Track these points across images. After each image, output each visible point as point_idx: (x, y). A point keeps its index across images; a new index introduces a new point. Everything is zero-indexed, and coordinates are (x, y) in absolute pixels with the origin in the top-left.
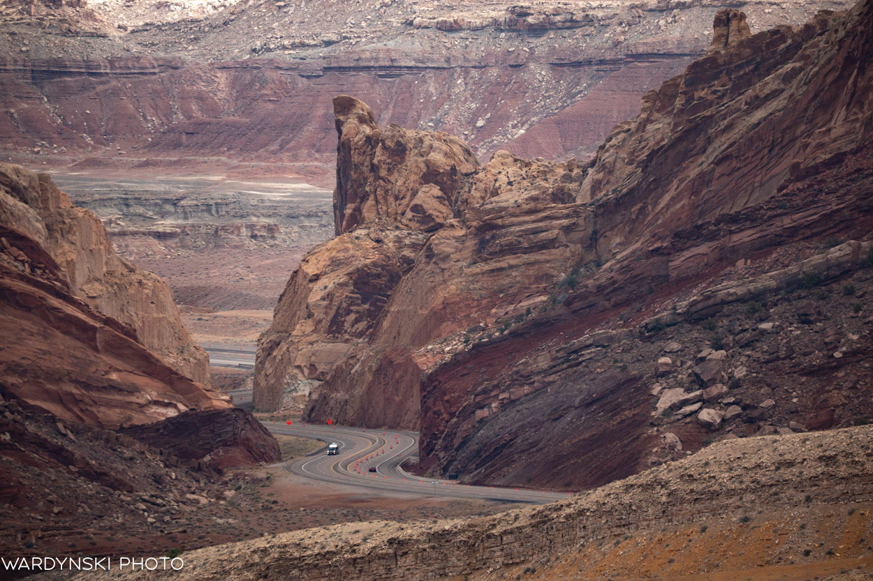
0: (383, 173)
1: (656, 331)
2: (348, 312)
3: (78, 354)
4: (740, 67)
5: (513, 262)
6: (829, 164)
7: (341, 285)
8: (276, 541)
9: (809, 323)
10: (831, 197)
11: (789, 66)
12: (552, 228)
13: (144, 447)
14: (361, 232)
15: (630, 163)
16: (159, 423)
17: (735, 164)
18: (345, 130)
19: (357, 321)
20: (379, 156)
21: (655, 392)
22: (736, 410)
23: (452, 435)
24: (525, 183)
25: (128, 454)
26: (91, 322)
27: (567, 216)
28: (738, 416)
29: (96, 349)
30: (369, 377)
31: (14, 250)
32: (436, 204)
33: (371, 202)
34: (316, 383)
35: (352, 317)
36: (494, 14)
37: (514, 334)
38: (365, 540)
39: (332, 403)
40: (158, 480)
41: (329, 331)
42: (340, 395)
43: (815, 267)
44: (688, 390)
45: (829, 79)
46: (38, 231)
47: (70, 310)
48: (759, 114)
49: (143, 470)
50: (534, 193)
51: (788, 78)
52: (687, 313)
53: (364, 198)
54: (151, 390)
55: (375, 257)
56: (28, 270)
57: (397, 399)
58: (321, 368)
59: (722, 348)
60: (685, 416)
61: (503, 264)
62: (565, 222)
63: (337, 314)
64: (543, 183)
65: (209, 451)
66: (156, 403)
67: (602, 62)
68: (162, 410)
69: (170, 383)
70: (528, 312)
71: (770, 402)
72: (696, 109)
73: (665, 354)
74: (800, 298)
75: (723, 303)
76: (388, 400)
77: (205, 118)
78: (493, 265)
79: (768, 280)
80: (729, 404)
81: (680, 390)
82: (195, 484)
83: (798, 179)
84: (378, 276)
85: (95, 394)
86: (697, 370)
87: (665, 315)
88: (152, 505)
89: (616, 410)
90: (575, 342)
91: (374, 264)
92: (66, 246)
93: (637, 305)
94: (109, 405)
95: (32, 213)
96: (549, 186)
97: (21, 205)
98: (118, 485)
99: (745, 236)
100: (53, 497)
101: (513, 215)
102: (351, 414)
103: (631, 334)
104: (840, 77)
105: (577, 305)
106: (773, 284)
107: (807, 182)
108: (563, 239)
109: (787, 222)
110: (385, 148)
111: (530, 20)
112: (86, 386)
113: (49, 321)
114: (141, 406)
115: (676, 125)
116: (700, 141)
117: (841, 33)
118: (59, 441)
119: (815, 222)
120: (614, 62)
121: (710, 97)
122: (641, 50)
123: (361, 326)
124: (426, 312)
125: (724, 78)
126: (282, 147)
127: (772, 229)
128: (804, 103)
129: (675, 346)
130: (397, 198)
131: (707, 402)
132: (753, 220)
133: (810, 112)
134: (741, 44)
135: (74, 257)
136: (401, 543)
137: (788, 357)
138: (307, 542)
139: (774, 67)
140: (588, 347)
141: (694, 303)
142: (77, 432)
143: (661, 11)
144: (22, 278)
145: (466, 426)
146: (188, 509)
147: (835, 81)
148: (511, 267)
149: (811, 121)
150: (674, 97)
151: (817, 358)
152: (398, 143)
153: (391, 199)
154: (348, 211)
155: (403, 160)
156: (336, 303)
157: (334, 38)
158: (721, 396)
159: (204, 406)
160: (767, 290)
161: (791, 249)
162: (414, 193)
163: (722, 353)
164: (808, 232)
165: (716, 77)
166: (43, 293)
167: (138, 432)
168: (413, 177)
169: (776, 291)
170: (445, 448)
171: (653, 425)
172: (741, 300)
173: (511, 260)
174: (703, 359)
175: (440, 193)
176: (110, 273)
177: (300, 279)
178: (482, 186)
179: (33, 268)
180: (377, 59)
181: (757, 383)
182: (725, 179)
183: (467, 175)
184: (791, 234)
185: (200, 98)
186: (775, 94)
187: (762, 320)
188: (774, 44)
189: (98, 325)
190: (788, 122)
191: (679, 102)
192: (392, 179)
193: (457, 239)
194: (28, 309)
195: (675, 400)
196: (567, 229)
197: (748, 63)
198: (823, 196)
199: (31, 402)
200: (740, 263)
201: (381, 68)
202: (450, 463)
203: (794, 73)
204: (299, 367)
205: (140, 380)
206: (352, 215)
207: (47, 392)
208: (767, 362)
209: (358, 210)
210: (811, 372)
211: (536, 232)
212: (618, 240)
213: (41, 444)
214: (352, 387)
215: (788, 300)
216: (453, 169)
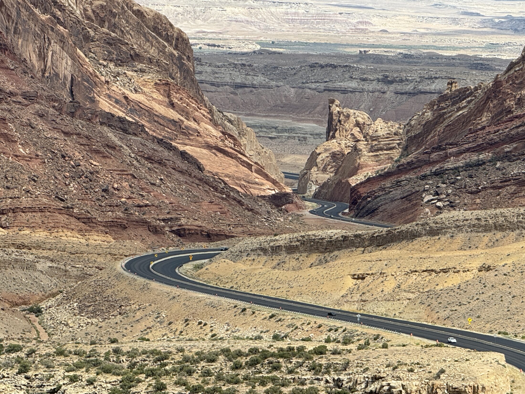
0: (342, 123)
1: (424, 177)
2: (329, 165)
3: (246, 172)
4: (454, 98)
5: (381, 153)
6: (481, 129)
7: (327, 157)
8: (307, 233)
9: (472, 178)
10: (481, 139)
11: (470, 98)
12: (394, 143)
13: (265, 202)
14: (334, 141)
15: (419, 125)
16: (269, 195)
17: (452, 127)
18: (331, 109)
19: (331, 168)
20: (342, 117)
21: (423, 196)
22: (448, 203)
23: (359, 205)
24: (386, 129)
25: (260, 204)
26: (251, 163)
27: (399, 140)
28: (448, 205)
29: (252, 171)
30: (334, 186)
31: (229, 139)
32: (358, 133)
33: (338, 131)
34: (317, 186)
35: (330, 167)
36: (378, 76)
37: (380, 175)
38: (334, 235)
39: (322, 193)
40: (269, 212)
41: (322, 171)
42: (325, 191)
43: (475, 160)
44: (434, 196)
45: (482, 103)
46: (236, 134)
47: (245, 159)
48: (461, 112)
49: (264, 209)
50: (389, 132)
51: (469, 102)
52: (435, 172)
53: (336, 130)
54: (268, 185)
55: (338, 149)
56: (233, 146)
57: (342, 193)
58: (319, 182)
59: (445, 183)
60: (432, 204)
61: (378, 153)
62: (398, 142)
63: (325, 165)
64: (392, 129)
65: (284, 205)
66: (269, 189)
67: (410, 93)
68: (270, 191)
69: (274, 183)
70: (385, 169)
71: (459, 201)
72: (440, 110)
73: (427, 184)
74: (469, 170)
75: (446, 170)
76: (340, 193)
77: (287, 103)
78: (375, 154)
79: (460, 164)
80: (446, 201)
81: (431, 196)
82: (280, 215)
83: (471, 133)
84: (339, 155)
85: (250, 185)
86: (437, 190)
87: (428, 173)
88: (267, 220)
89: (410, 201)
90: (400, 179)
91: (338, 151)
92: (244, 139)
93: (419, 169)
94: (254, 188)
95: (234, 128)
96: (393, 130)
97: (231, 126)
98: (257, 213)
99: (454, 150)
100: (238, 215)
101: (382, 138)
102: (327, 197)
103: (417, 178)
104: (485, 103)
105: (401, 168)
106: (462, 165)
107: (473, 135)
108: (397, 147)
109: (467, 146)
110: (344, 115)
111: (389, 79)
112: (249, 183)
113: (238, 161)
114: (264, 190)
115: (434, 114)
116: (441, 120)
117: (486, 90)
118: (240, 198)
119: (475, 147)
120: (414, 93)
121: (445, 106)
122: (422, 91)
123: (332, 169)
124: (353, 167)
125: (449, 100)
126: (310, 113)
127: (462, 148)
128: (473, 110)
129: (430, 182)
130: (346, 131)
131: (439, 200)
132: (457, 145)
133: (475, 113)
134: (455, 91)
135: (246, 143)
136: (345, 237)
137: (465, 188)
138: (316, 234)
139: (465, 99)
140: (403, 181)
141: (437, 169)
142: (245, 196)
143: (429, 79)
144: (231, 148)
145: (364, 203)
146: (278, 222)
147: (484, 104)
148: (380, 154)
149: (475, 115)
150: (434, 105)
151: (474, 189)
152: (348, 114)
153: (344, 131)
154: (331, 134)
155: (349, 119)
156: (325, 162)
157: (328, 80)
158: (443, 198)
159: (283, 191)
160: (459, 167)
161: (468, 154)
162: (352, 130)
163: (445, 185)
164: (473, 150)
165: (447, 100)
166: (237, 153)
167: (263, 197)
168: (352, 125)
169: (462, 167)
170: (357, 209)
171: (422, 206)
172: (451, 169)
173: (381, 152)
174: (439, 187)
175: (359, 130)
176: (257, 148)
177: (314, 154)
178: (372, 129)
179: (234, 145)
180: (341, 88)
181: (455, 195)
182: (448, 132)
183: (368, 125)
184: (468, 150)
185: (286, 96)
186: (465, 107)
187: (458, 176)
188: (466, 91)
189: (253, 164)
190: (468, 116)
191: (435, 107)
192: (345, 125)
193: (364, 145)
194: (232, 158)
195: (429, 199)
196: (399, 144)
197: (457, 97)
198: (478, 139)
199: (231, 186)
200: (452, 158)
201: (342, 91)
202: (358, 214)
203: (472, 100)
204: (312, 181)
205: (265, 182)
206: (332, 135)
207: (237, 183)
208: (459, 189)
209: (334, 134)
210: (471, 193)
211: (389, 144)
212: (414, 148)
213: (235, 199)
214: (329, 188)
215: (466, 170)
216: (364, 123)
